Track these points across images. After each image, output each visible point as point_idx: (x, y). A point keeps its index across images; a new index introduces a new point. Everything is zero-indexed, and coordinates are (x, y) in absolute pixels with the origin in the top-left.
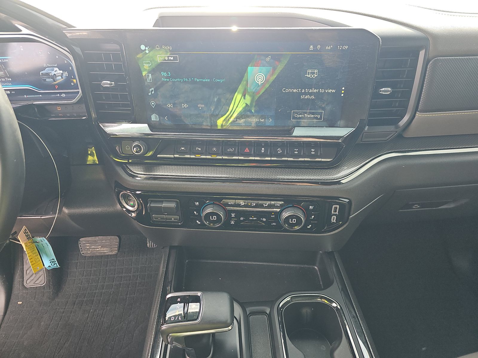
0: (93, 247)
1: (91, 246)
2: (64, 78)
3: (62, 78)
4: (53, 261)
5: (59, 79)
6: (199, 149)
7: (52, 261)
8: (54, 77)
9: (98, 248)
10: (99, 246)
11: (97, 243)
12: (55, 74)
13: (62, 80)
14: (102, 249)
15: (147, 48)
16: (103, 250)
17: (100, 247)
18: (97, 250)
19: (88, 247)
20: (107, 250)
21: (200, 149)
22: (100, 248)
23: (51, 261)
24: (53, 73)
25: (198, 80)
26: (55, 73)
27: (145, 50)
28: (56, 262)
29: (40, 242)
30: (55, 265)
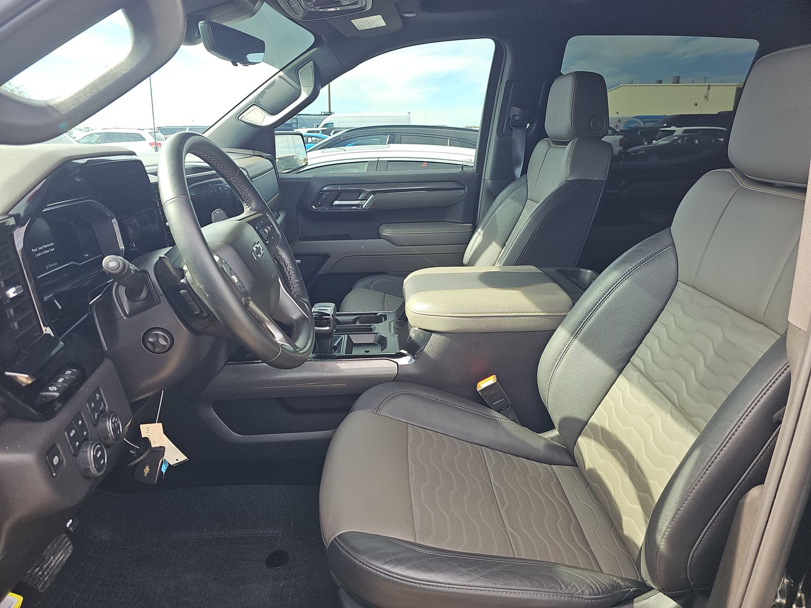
0: (45, 566)
1: (42, 568)
9: (52, 562)
10: (50, 557)
11: (45, 557)
14: (56, 559)
16: (58, 560)
17: (52, 557)
18: (52, 564)
19: (40, 573)
20: (62, 554)
22: (53, 559)
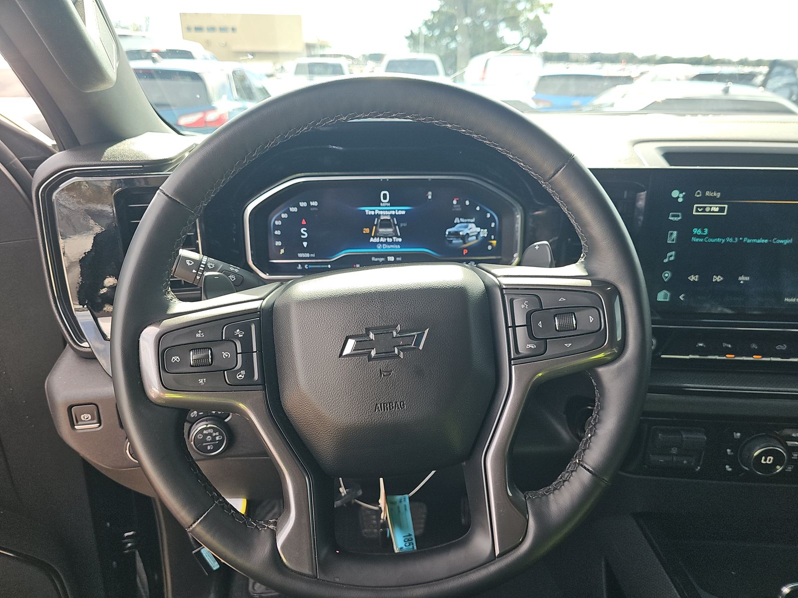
2: (480, 239)
3: (477, 238)
4: (408, 538)
5: (472, 240)
6: (727, 345)
7: (407, 540)
8: (465, 238)
12: (467, 234)
13: (476, 241)
15: (681, 195)
21: (730, 346)
23: (406, 538)
24: (466, 231)
25: (749, 241)
26: (468, 232)
27: (678, 197)
28: (414, 541)
29: (398, 502)
30: (411, 547)
